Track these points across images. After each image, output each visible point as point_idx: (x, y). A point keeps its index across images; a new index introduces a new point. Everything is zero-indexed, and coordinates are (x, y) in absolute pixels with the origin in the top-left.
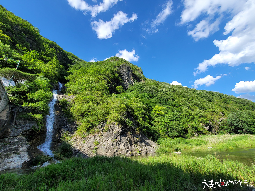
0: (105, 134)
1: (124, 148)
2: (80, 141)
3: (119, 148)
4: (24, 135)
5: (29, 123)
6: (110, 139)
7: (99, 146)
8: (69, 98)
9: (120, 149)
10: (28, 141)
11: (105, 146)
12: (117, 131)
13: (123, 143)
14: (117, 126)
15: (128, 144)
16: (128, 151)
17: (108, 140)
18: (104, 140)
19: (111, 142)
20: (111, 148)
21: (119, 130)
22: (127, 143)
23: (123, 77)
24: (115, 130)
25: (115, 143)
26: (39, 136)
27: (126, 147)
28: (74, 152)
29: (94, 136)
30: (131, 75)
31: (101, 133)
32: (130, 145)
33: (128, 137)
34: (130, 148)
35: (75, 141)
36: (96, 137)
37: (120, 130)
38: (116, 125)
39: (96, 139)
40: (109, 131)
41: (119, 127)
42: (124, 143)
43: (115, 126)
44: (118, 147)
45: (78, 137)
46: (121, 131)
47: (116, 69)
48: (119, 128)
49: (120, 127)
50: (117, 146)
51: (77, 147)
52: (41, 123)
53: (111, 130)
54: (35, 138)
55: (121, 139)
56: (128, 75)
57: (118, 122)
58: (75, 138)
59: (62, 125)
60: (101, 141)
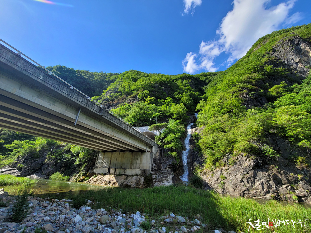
0: (232, 168)
1: (261, 188)
2: (209, 175)
3: (253, 187)
4: (169, 168)
5: (171, 160)
6: (239, 174)
7: (225, 181)
8: (200, 130)
10: (174, 172)
12: (247, 164)
13: (259, 180)
14: (246, 158)
15: (271, 182)
17: (236, 175)
18: (231, 175)
19: (240, 177)
20: (240, 185)
21: (250, 163)
22: (268, 181)
24: (244, 163)
25: (245, 180)
26: (180, 169)
27: (265, 186)
28: (204, 184)
29: (220, 170)
31: (228, 166)
32: (276, 185)
33: (271, 173)
34: (275, 189)
35: (206, 174)
36: (223, 171)
37: (252, 163)
38: (245, 156)
39: (223, 173)
40: (236, 164)
41: (250, 158)
42: (263, 180)
43: (244, 158)
44: (250, 185)
45: (208, 171)
46: (254, 164)
48: (249, 160)
50: (248, 183)
51: (206, 179)
52: (178, 158)
53: (238, 163)
54: (178, 170)
55: (255, 175)
56: (299, 52)
57: (247, 152)
58: (205, 171)
59: (194, 159)
60: (228, 175)
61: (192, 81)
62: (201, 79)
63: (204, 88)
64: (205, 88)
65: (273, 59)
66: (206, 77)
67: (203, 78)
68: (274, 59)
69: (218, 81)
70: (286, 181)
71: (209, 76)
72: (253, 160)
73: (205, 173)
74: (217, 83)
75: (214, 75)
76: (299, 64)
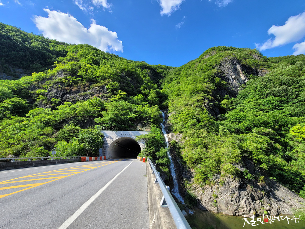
0: (222, 188)
1: (246, 206)
2: (199, 190)
6: (228, 193)
7: (217, 199)
9: (241, 206)
11: (225, 201)
12: (234, 185)
13: (243, 199)
15: (250, 200)
16: (250, 210)
17: (226, 194)
18: (222, 194)
19: (229, 197)
20: (231, 204)
21: (236, 184)
22: (248, 199)
23: (227, 77)
24: (231, 184)
25: (233, 199)
27: (248, 204)
29: (211, 188)
30: (240, 70)
31: (218, 185)
32: (253, 202)
33: (249, 192)
34: (253, 206)
36: (213, 188)
37: (237, 185)
38: (232, 178)
39: (213, 190)
40: (225, 185)
42: (245, 199)
44: (238, 204)
45: (197, 186)
46: (239, 186)
47: (215, 71)
48: (235, 182)
49: (237, 181)
50: (236, 202)
51: (198, 196)
53: (226, 184)
55: (240, 195)
56: (235, 71)
57: (233, 174)
58: (194, 185)
59: (181, 171)
60: (219, 194)
61: (150, 72)
62: (158, 71)
63: (160, 81)
64: (162, 81)
65: (219, 71)
66: (163, 70)
67: (159, 71)
68: (221, 72)
69: (173, 78)
70: (258, 198)
71: (165, 69)
72: (238, 182)
73: (195, 189)
74: (172, 79)
75: (169, 69)
76: (234, 81)
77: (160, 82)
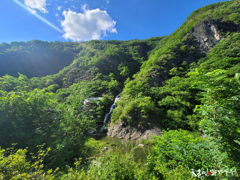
11: (114, 132)
12: (120, 125)
17: (116, 129)
22: (125, 132)
30: (215, 30)
33: (127, 128)
44: (118, 133)
47: (185, 38)
55: (121, 129)
57: (122, 120)
61: (140, 47)
62: (148, 44)
64: (150, 53)
66: (153, 42)
67: (150, 43)
68: (191, 38)
70: (130, 132)
71: (156, 40)
72: (122, 123)
75: (159, 40)
76: (206, 43)
77: (148, 54)
